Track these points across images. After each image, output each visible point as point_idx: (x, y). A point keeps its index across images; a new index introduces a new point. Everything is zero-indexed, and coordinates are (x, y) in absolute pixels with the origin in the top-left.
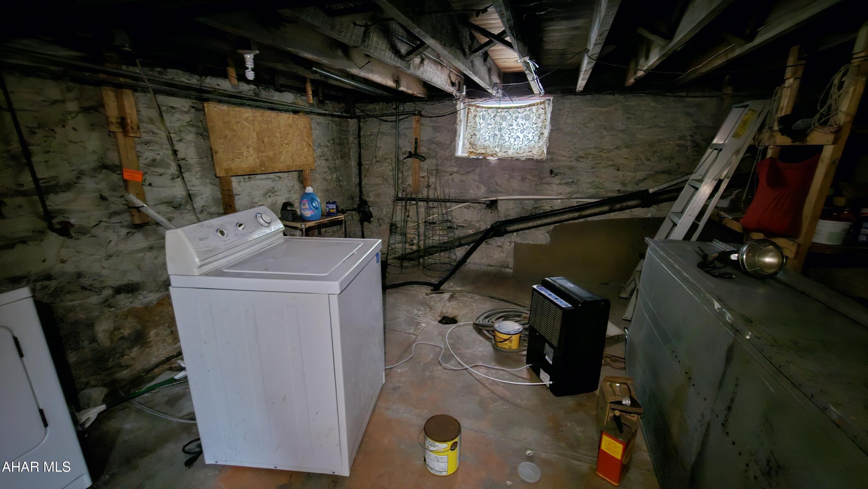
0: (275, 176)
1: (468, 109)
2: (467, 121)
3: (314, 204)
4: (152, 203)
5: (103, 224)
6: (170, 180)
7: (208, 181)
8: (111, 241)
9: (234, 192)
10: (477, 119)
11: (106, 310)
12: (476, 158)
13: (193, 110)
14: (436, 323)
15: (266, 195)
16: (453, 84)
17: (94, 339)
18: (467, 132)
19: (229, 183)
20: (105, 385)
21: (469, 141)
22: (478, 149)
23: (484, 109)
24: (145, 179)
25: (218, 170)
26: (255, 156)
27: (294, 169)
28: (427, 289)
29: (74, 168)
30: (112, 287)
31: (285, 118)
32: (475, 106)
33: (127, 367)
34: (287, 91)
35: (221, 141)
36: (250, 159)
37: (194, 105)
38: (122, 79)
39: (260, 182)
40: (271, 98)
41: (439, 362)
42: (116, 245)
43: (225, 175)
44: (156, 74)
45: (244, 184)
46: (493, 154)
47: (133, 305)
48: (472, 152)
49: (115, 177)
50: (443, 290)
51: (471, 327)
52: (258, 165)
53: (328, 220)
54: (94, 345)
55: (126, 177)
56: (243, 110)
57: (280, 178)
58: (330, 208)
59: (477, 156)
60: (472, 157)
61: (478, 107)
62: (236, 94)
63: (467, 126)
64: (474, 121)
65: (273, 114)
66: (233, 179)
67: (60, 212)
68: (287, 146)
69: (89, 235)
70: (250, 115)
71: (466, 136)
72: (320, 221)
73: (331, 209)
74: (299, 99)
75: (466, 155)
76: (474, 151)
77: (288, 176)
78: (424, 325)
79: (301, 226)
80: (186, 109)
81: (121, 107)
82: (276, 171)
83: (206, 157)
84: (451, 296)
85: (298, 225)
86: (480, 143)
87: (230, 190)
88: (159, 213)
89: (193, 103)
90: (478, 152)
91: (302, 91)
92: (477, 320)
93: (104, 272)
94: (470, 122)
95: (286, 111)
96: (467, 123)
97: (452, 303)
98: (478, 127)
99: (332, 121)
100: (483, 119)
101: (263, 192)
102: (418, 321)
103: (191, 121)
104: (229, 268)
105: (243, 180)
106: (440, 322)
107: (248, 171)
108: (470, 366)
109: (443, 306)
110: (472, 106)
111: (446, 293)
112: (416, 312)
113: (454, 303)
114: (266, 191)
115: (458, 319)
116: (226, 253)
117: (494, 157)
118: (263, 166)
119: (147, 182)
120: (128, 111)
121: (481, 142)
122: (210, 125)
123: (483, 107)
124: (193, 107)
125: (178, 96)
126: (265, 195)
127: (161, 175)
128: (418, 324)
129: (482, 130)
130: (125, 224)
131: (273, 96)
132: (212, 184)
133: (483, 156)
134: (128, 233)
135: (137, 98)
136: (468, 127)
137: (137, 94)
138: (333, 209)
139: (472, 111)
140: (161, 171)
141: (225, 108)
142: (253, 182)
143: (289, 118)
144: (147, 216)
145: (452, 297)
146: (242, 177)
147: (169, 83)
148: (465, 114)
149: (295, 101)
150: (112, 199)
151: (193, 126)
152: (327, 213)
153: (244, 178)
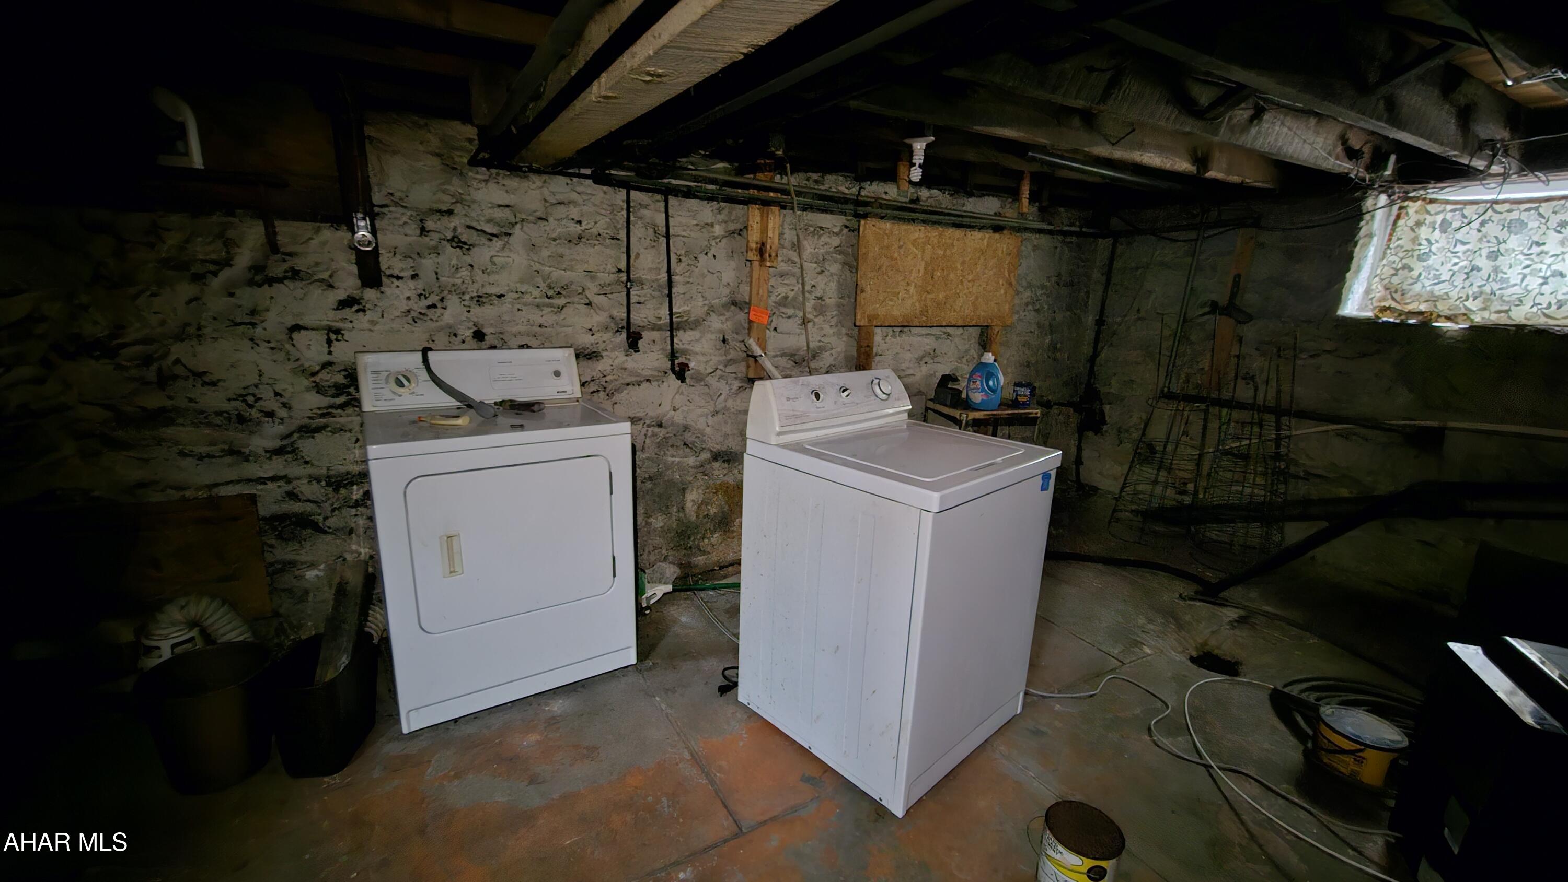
0: (941, 331)
1: (1401, 208)
2: (1391, 235)
3: (991, 383)
4: (772, 354)
5: (719, 372)
6: (799, 324)
7: (844, 331)
8: (721, 394)
9: (875, 350)
10: (1424, 232)
11: (699, 476)
12: (1397, 321)
13: (846, 230)
14: (1184, 659)
15: (921, 360)
16: (1352, 154)
17: (682, 509)
18: (1385, 262)
19: (870, 336)
20: (680, 565)
21: (1386, 281)
22: (1408, 301)
23: (1449, 207)
24: (772, 321)
25: (858, 317)
26: (915, 298)
27: (974, 323)
28: (1187, 588)
29: (706, 302)
30: (711, 451)
31: (977, 239)
32: (1424, 199)
33: (704, 553)
34: (988, 195)
35: (873, 274)
36: (909, 303)
37: (848, 224)
38: (771, 194)
39: (915, 340)
40: (960, 208)
41: (1149, 729)
42: (726, 401)
43: (867, 324)
44: (811, 184)
45: (893, 340)
46: (1456, 316)
47: (726, 479)
48: (1389, 308)
49: (741, 316)
50: (1227, 601)
51: (1265, 697)
52: (918, 312)
53: (1008, 414)
54: (681, 515)
55: (752, 317)
56: (912, 228)
57: (949, 335)
58: (1019, 393)
59: (1403, 317)
60: (1385, 319)
61: (1432, 201)
62: (905, 205)
63: (1388, 247)
64: (1413, 235)
65: (958, 233)
66: (878, 330)
67: (685, 352)
68: (970, 284)
69: (702, 383)
70: (922, 235)
71: (1378, 272)
72: (995, 412)
73: (1020, 396)
74: (1008, 206)
75: (1370, 314)
76: (1394, 305)
77: (962, 334)
78: (1148, 651)
79: (960, 416)
80: (836, 230)
81: (764, 230)
82: (944, 324)
83: (849, 297)
84: (1240, 617)
85: (956, 413)
86: (1417, 288)
87: (870, 347)
88: (776, 367)
89: (848, 220)
90: (1410, 307)
91: (1015, 194)
92: (1285, 686)
93: (708, 430)
94: (1399, 239)
95: (981, 228)
96: (1390, 240)
97: (1237, 632)
98: (1424, 248)
99: (1063, 242)
100: (1443, 231)
101: (916, 356)
102: (1138, 639)
103: (840, 246)
104: (815, 445)
105: (891, 333)
106: (1192, 660)
107: (901, 319)
108: (1222, 765)
109: (1213, 632)
110: (1414, 199)
111: (1229, 608)
112: (1141, 621)
113: (1242, 634)
114: (921, 353)
115: (1243, 669)
116: (818, 424)
117: (1457, 323)
118: (925, 313)
119: (773, 325)
120: (770, 234)
121: (1423, 287)
122: (863, 250)
123: (1447, 202)
124: (846, 227)
125: (832, 213)
126: (919, 360)
127: (789, 317)
128: (1138, 644)
129: (1433, 257)
130: (739, 375)
131: (964, 205)
132: (847, 334)
133: (1420, 318)
134: (740, 388)
135: (785, 216)
136: (1389, 251)
137: (784, 212)
138: (1025, 396)
139: (1411, 211)
140: (790, 312)
141: (887, 225)
142: (905, 337)
143: (982, 239)
144: (763, 369)
145: (1241, 621)
146: (890, 329)
147: (825, 196)
148: (1387, 220)
149: (1000, 210)
150: (732, 343)
151: (841, 253)
152: (1012, 401)
153: (893, 331)
